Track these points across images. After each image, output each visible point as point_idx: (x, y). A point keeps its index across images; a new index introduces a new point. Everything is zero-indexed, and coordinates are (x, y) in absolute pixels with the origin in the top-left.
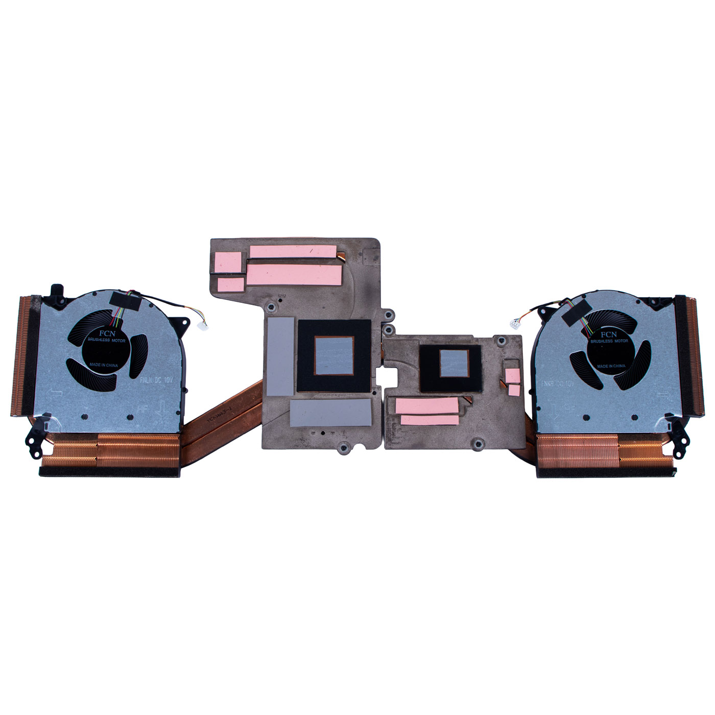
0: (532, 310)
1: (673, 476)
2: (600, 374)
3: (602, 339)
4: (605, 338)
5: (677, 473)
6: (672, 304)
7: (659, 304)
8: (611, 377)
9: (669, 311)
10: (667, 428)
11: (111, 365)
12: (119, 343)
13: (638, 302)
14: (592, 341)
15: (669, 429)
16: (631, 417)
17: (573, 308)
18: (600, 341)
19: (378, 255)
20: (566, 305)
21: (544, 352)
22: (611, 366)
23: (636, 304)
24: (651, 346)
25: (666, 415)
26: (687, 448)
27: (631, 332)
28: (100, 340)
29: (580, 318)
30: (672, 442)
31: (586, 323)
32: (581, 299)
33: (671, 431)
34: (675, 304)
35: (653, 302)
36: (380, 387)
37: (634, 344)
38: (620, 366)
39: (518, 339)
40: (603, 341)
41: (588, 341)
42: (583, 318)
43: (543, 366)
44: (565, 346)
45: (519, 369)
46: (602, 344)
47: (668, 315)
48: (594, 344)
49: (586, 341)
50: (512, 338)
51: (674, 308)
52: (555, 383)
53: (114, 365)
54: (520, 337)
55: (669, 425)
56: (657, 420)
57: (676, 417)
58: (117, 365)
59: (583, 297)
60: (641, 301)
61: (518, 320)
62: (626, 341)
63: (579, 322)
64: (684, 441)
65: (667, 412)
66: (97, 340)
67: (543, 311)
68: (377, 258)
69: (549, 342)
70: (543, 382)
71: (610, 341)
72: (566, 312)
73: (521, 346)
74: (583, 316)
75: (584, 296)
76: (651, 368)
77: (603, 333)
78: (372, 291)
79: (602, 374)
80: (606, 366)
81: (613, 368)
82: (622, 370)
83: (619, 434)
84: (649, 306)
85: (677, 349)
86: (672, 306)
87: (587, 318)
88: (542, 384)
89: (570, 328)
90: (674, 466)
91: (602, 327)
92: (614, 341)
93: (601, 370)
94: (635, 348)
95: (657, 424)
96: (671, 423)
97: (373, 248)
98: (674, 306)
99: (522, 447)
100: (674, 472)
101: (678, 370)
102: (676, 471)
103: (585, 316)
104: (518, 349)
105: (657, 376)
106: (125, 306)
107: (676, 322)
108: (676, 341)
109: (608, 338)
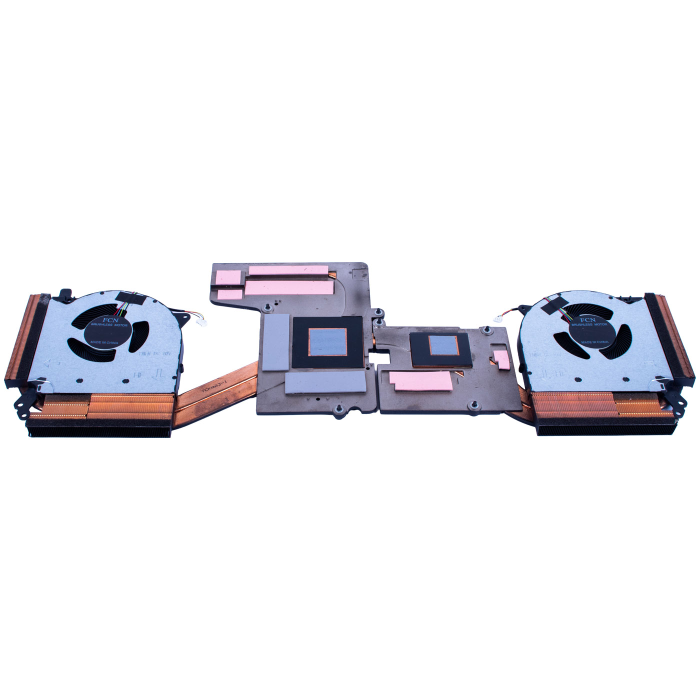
2: (585, 348)
3: (582, 323)
6: (643, 299)
7: (631, 300)
8: (596, 350)
9: (642, 305)
10: (661, 388)
11: (111, 343)
12: (121, 327)
13: (611, 298)
14: (573, 325)
16: (622, 379)
17: (550, 303)
18: (580, 325)
19: (366, 273)
22: (594, 342)
23: (608, 299)
24: (630, 328)
25: (657, 377)
27: (609, 318)
28: (103, 325)
29: (558, 309)
31: (564, 312)
32: (557, 296)
33: (664, 389)
34: (645, 299)
36: (372, 365)
37: (613, 327)
38: (604, 342)
41: (569, 325)
42: (561, 309)
45: (506, 351)
46: (582, 326)
48: (575, 326)
49: (567, 325)
50: (498, 330)
51: (645, 302)
53: (114, 343)
57: (667, 380)
58: (117, 343)
60: (613, 297)
62: (606, 324)
63: (558, 311)
64: (681, 402)
65: (657, 375)
66: (100, 324)
68: (366, 275)
71: (590, 325)
72: (545, 305)
74: (561, 307)
75: (559, 294)
77: (583, 320)
78: (362, 297)
79: (587, 348)
80: (590, 342)
81: (596, 344)
82: (606, 345)
83: (613, 392)
84: (622, 301)
86: (643, 301)
87: (565, 309)
89: (550, 316)
91: (580, 315)
92: (593, 324)
93: (585, 345)
94: (615, 329)
96: (663, 384)
97: (362, 269)
99: (518, 409)
103: (563, 308)
106: (129, 302)
109: (587, 323)
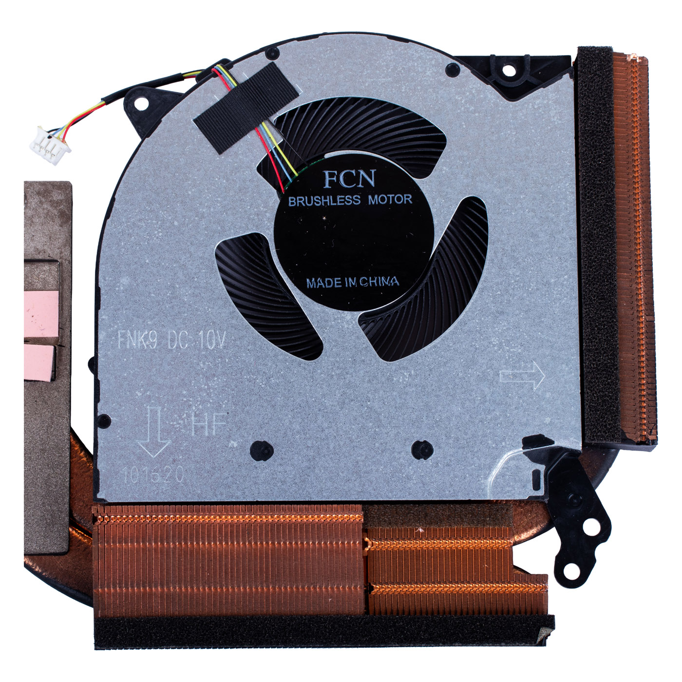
0: (109, 100)
1: (543, 643)
2: (312, 310)
3: (325, 193)
4: (336, 189)
5: (553, 633)
6: (566, 76)
7: (527, 77)
8: (351, 318)
9: (556, 102)
10: (530, 485)
13: (452, 71)
14: (292, 202)
15: (536, 487)
16: (410, 449)
17: (232, 93)
18: (318, 201)
20: (212, 82)
21: (130, 235)
22: (351, 282)
23: (445, 77)
24: (489, 215)
25: (529, 442)
26: (600, 551)
27: (425, 170)
29: (253, 125)
30: (554, 531)
31: (275, 139)
32: (263, 61)
33: (541, 493)
34: (575, 77)
35: (509, 71)
37: (433, 211)
38: (383, 281)
39: (57, 196)
40: (329, 200)
41: (278, 201)
42: (265, 125)
43: (125, 280)
44: (203, 217)
45: (56, 294)
46: (325, 209)
47: (552, 113)
48: (300, 209)
49: (274, 200)
50: (39, 193)
51: (571, 91)
52: (162, 337)
54: (66, 188)
55: (536, 474)
56: (499, 456)
57: (561, 449)
59: (269, 56)
60: (463, 68)
61: (60, 134)
62: (407, 198)
63: (251, 137)
64: (591, 527)
65: (532, 431)
67: (142, 104)
69: (150, 203)
70: (123, 336)
71: (354, 200)
72: (212, 104)
73: (66, 217)
74: (266, 118)
75: (272, 51)
76: (482, 290)
77: (331, 175)
79: (318, 307)
80: (336, 282)
81: (358, 289)
82: (389, 293)
83: (367, 505)
84: (487, 83)
85: (574, 225)
86: (565, 84)
87: (278, 125)
88: (120, 340)
89: (223, 156)
90: (550, 613)
91: (327, 156)
92: (365, 200)
93: (316, 295)
94: (435, 222)
95: (495, 472)
96: (542, 468)
98: (571, 82)
99: (55, 549)
100: (543, 631)
101: (576, 294)
102: (552, 627)
103: (274, 118)
104: (55, 227)
105: (502, 313)
107: (576, 138)
108: (574, 197)
109: (345, 192)
